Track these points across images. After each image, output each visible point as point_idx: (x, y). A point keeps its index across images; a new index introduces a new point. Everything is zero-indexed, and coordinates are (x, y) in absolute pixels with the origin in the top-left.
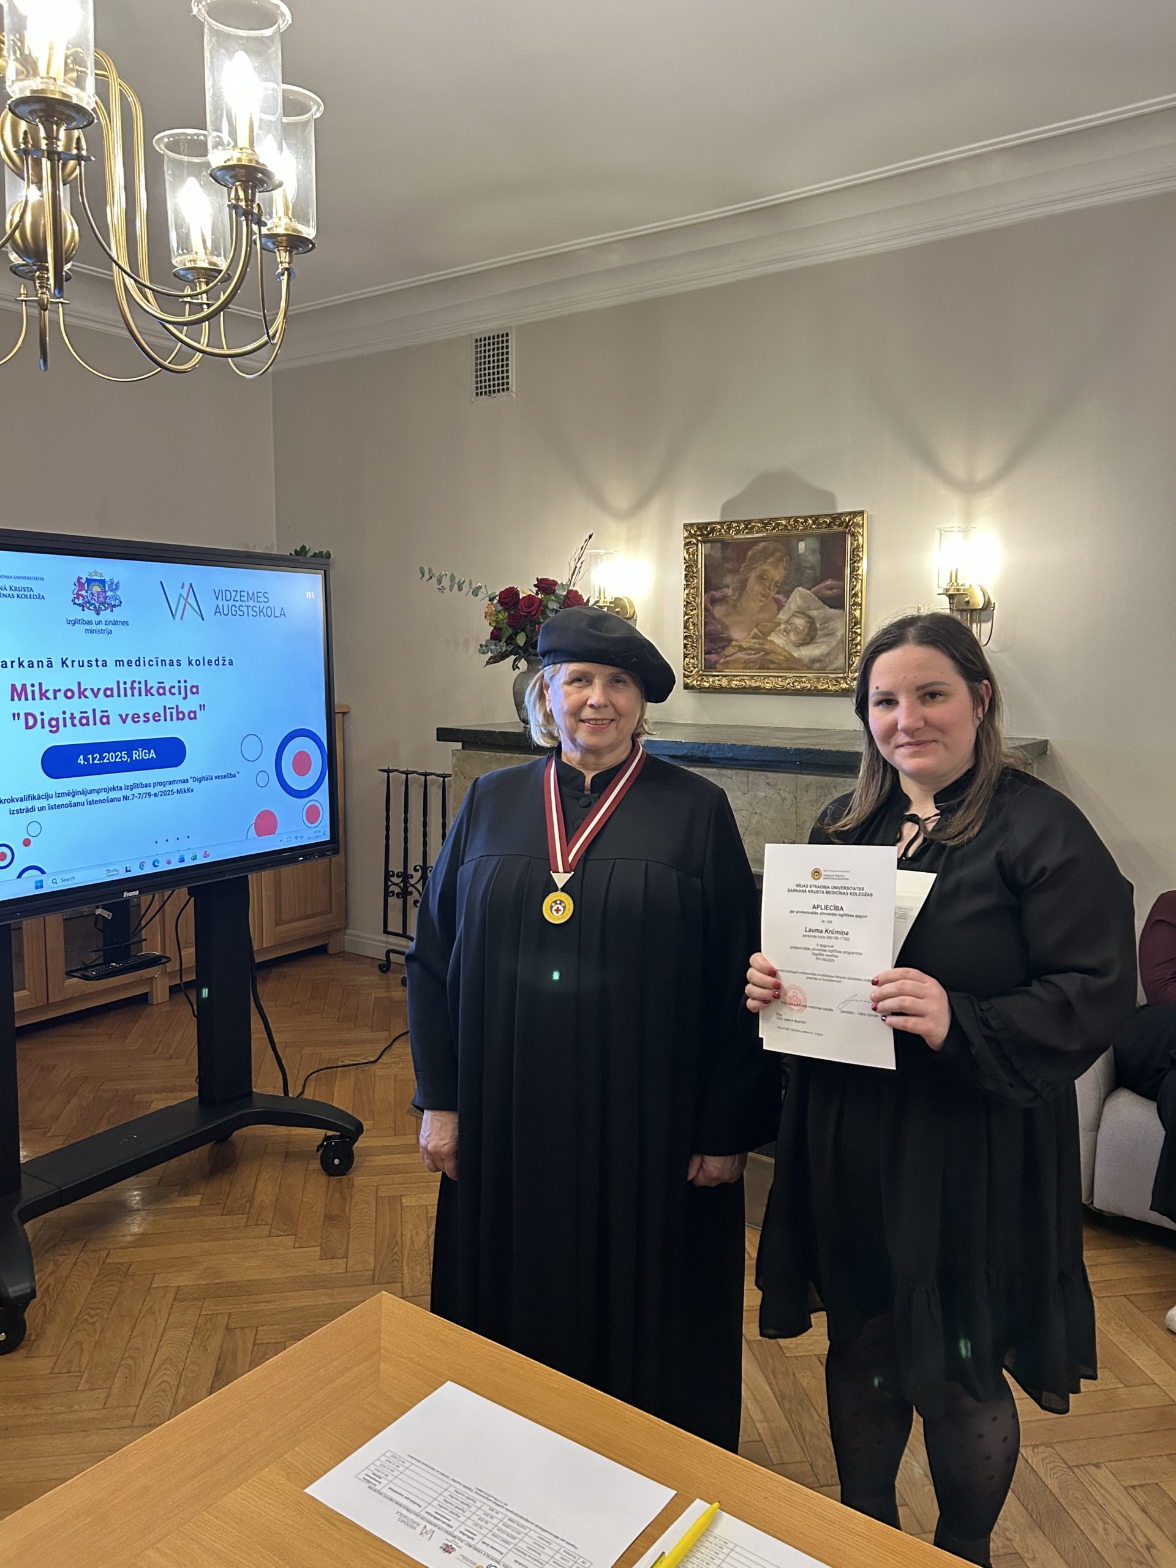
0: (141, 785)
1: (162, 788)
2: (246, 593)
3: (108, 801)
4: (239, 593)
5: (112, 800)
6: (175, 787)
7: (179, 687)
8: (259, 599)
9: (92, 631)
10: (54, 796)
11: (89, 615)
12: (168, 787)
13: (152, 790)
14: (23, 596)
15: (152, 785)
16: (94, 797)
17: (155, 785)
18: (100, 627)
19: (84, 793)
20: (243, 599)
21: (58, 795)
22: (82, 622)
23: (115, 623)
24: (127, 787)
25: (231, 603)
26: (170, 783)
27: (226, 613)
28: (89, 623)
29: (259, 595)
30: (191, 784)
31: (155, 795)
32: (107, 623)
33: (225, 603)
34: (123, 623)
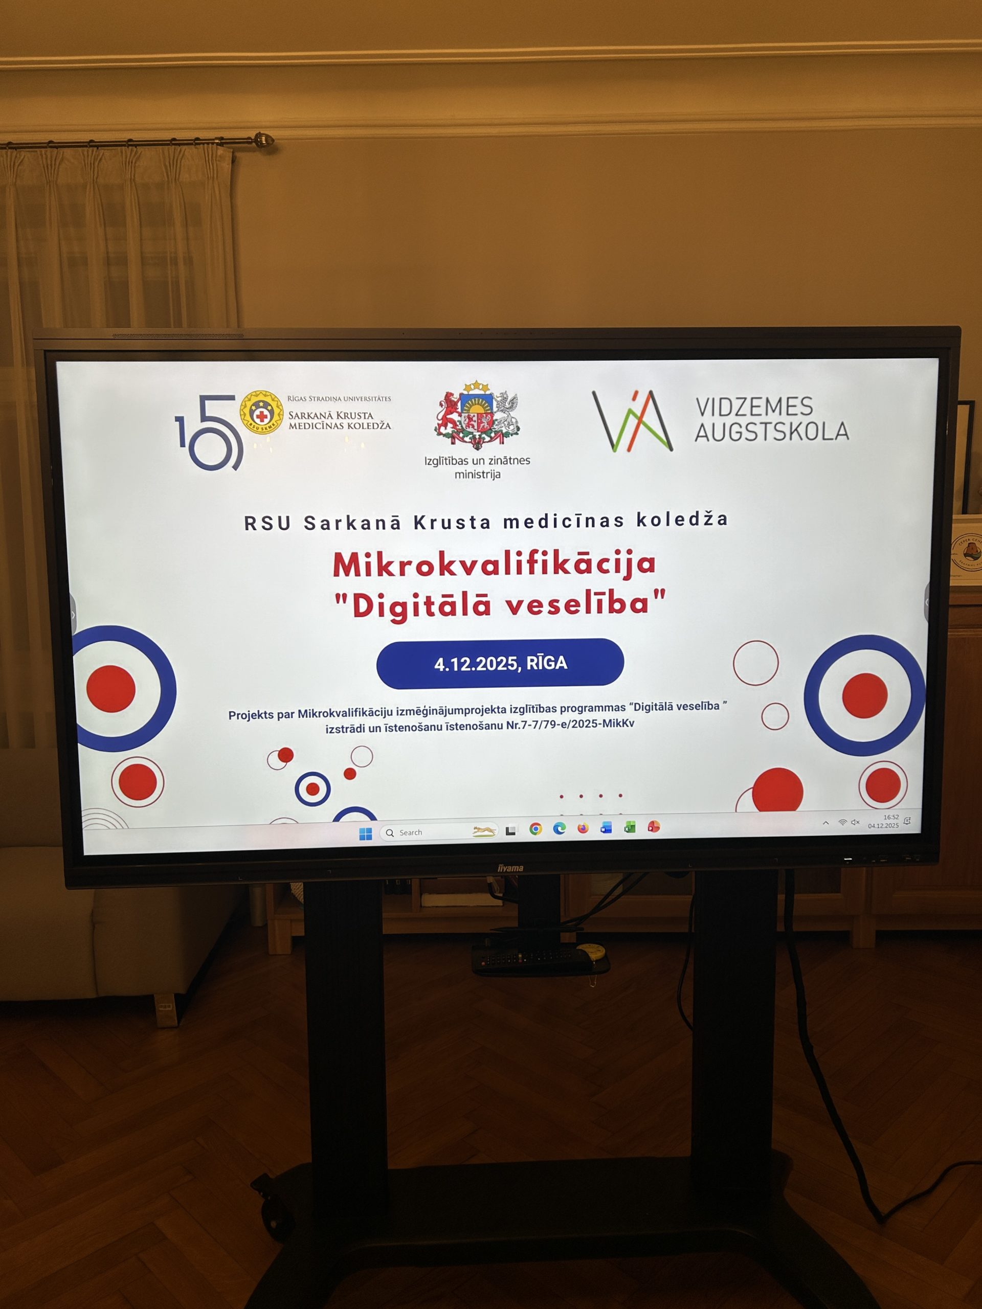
0: (540, 709)
1: (576, 716)
2: (764, 400)
3: (480, 726)
4: (748, 402)
5: (488, 727)
6: (599, 716)
7: (618, 562)
8: (791, 411)
9: (466, 475)
10: (395, 713)
11: (463, 449)
12: (586, 716)
13: (558, 717)
14: (357, 426)
15: (559, 710)
16: (460, 719)
17: (564, 710)
18: (479, 468)
19: (443, 712)
20: (755, 411)
21: (401, 713)
22: (451, 461)
23: (507, 461)
24: (514, 710)
25: (729, 420)
26: (591, 709)
27: (718, 436)
28: (463, 462)
29: (791, 402)
30: (629, 714)
31: (563, 725)
32: (493, 461)
33: (719, 421)
34: (520, 461)
